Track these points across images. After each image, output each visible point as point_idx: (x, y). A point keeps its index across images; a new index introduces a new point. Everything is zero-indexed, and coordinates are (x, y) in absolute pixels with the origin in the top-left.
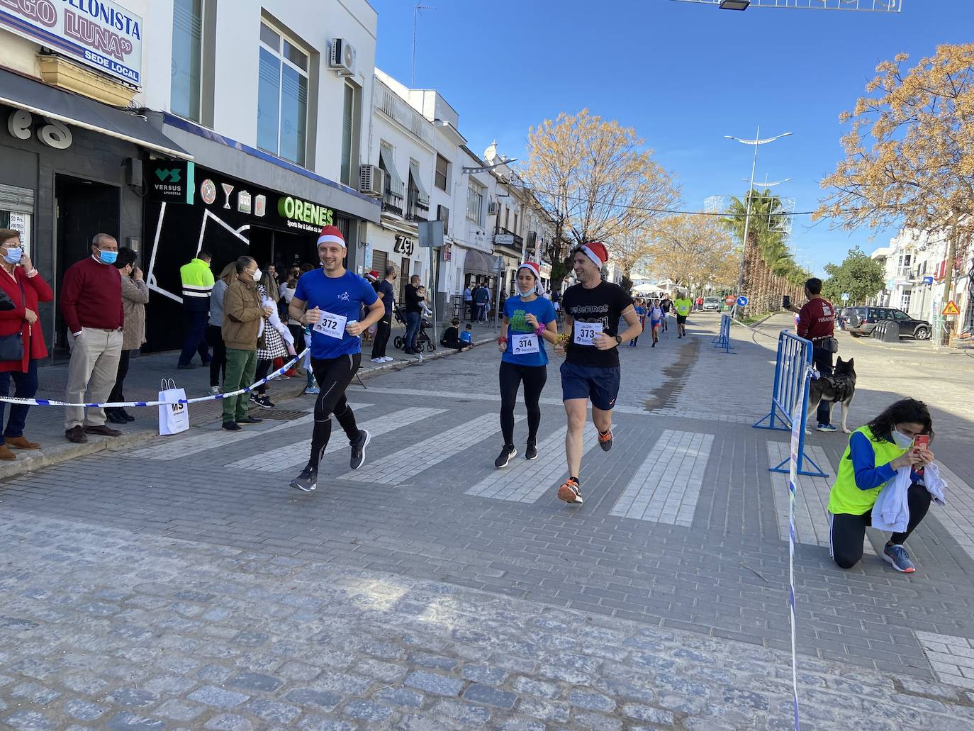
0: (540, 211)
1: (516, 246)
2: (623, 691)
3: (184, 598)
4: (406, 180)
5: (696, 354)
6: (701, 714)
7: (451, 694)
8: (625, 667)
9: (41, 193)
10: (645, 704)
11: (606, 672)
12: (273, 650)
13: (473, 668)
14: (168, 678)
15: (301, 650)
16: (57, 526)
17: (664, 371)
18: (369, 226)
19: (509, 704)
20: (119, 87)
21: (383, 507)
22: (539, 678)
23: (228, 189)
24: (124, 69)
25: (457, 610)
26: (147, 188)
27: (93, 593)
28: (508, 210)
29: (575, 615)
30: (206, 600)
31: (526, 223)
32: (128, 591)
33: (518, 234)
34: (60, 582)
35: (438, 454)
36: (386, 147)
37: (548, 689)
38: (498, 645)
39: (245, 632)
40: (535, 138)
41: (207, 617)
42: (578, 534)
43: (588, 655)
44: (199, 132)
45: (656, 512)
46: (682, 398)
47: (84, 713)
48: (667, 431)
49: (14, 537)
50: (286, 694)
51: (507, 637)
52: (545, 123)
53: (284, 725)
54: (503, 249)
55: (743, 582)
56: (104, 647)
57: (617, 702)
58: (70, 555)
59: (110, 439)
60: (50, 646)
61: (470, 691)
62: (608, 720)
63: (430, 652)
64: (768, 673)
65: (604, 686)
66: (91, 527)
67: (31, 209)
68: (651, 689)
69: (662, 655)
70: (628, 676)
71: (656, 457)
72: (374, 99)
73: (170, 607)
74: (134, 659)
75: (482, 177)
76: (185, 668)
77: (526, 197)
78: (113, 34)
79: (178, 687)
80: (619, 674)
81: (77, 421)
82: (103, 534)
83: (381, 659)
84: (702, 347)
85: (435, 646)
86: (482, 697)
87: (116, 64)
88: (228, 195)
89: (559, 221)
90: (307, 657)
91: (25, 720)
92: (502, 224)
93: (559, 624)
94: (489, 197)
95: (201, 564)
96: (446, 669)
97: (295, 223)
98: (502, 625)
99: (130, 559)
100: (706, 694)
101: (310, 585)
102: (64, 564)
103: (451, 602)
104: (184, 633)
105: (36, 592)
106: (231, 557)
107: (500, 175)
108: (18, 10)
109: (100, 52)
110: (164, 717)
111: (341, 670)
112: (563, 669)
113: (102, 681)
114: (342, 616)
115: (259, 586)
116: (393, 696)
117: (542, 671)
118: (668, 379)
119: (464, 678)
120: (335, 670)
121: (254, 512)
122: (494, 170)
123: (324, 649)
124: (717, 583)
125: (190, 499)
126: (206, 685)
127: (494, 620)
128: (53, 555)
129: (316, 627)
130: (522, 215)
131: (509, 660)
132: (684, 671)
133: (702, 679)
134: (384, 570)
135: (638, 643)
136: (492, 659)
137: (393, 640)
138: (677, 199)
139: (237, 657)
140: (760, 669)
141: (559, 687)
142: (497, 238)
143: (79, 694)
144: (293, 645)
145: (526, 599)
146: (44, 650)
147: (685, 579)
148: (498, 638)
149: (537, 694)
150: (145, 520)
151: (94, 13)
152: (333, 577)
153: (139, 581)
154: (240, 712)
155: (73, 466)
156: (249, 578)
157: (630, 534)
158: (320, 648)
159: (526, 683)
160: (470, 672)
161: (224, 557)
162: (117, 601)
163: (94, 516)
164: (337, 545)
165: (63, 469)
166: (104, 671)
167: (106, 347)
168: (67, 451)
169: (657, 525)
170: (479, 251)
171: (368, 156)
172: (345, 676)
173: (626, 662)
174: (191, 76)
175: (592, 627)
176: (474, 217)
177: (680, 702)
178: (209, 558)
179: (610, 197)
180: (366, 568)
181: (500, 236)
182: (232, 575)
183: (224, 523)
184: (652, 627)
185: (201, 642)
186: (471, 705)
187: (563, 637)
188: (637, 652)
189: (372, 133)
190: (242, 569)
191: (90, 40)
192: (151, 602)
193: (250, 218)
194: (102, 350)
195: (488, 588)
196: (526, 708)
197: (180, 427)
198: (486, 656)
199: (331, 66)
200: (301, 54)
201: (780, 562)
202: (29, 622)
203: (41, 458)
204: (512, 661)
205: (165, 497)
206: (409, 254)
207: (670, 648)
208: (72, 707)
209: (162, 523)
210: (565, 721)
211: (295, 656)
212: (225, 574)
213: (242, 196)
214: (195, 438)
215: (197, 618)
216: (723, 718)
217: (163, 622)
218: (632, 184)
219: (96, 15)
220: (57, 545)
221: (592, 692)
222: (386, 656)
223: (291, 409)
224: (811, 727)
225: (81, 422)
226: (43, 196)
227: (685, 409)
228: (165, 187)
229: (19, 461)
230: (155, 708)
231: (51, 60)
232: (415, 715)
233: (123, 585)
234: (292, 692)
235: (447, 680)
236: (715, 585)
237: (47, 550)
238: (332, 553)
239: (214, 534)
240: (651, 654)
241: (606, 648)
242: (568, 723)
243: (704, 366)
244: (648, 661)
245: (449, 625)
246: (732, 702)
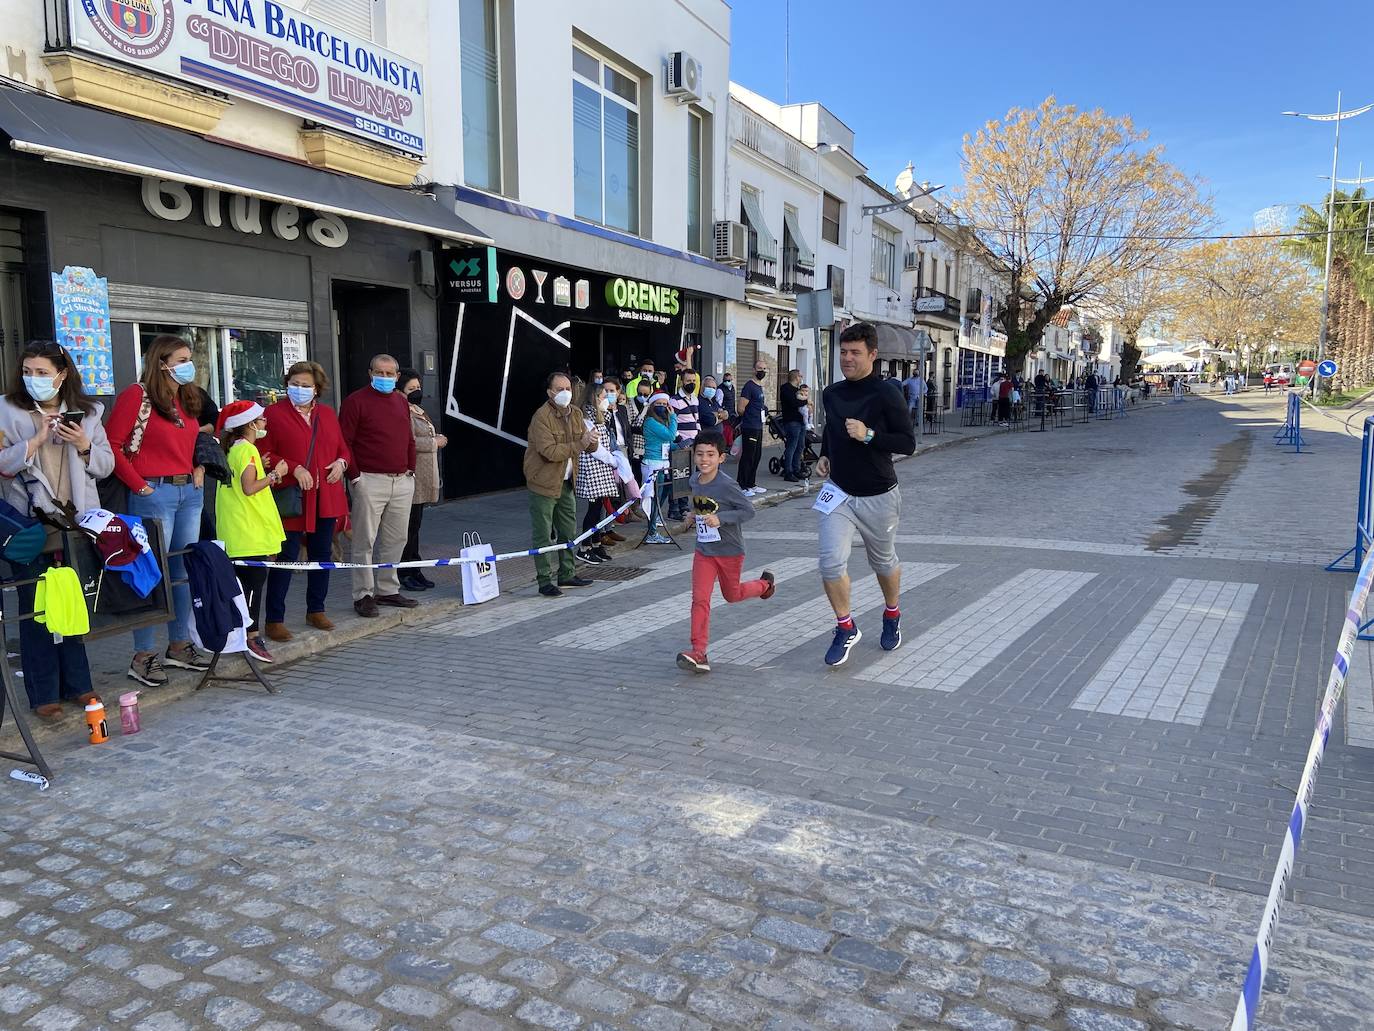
0: (987, 257)
1: (950, 312)
2: (1063, 958)
3: (484, 812)
4: (779, 236)
5: (1244, 457)
6: (1179, 995)
7: (813, 949)
8: (1070, 926)
9: (317, 306)
10: (1095, 978)
11: (1040, 931)
12: (587, 881)
13: (847, 918)
14: (459, 911)
15: (621, 882)
16: (341, 721)
17: (1184, 487)
18: (730, 306)
19: (892, 967)
20: (399, 160)
21: (738, 697)
22: (940, 935)
23: (540, 277)
24: (405, 136)
25: (831, 838)
26: (440, 287)
27: (379, 803)
28: (935, 261)
29: (1001, 851)
30: (509, 815)
31: (964, 277)
32: (418, 801)
33: (952, 294)
34: (342, 789)
35: (820, 622)
36: (749, 192)
37: (952, 951)
38: (884, 887)
39: (554, 857)
40: (973, 151)
41: (509, 836)
42: (1017, 735)
43: (1015, 907)
44: (502, 207)
45: (1145, 704)
46: (1211, 529)
47: (361, 950)
48: (1179, 580)
49: (293, 736)
50: (600, 937)
51: (896, 878)
52: (988, 126)
53: (596, 976)
54: (929, 318)
55: (1275, 807)
56: (388, 870)
57: (1053, 973)
58: (355, 756)
59: (405, 611)
60: (326, 868)
61: (840, 947)
62: (1036, 996)
63: (789, 892)
64: (1295, 941)
65: (1035, 951)
66: (380, 722)
67: (305, 327)
68: (1106, 958)
69: (1130, 911)
70: (1073, 938)
71: (1156, 620)
72: (730, 127)
73: (466, 823)
74: (422, 886)
75: (894, 217)
76: (480, 899)
77: (963, 238)
78: (387, 91)
79: (470, 923)
80: (1060, 935)
81: (366, 589)
82: (394, 731)
83: (722, 899)
84: (1255, 445)
85: (796, 885)
86: (857, 955)
87: (394, 131)
88: (540, 285)
89: (1016, 269)
90: (629, 892)
91: (295, 957)
92: (927, 283)
93: (975, 862)
94: (904, 245)
95: (506, 769)
96: (809, 915)
97: (628, 313)
98: (891, 861)
99: (423, 762)
100: (1191, 967)
101: (636, 799)
102: (348, 768)
103: (822, 828)
104: (480, 855)
105: (315, 802)
106: (541, 761)
107: (921, 211)
108: (273, 77)
109: (373, 118)
110: (452, 959)
111: (671, 909)
112: (976, 925)
113: (384, 911)
114: (674, 841)
115: (572, 799)
116: (735, 948)
117: (945, 926)
118: (1191, 499)
119: (833, 929)
120: (663, 910)
121: (573, 703)
122: (911, 205)
123: (650, 883)
124: (1231, 809)
125: (496, 686)
126: (504, 920)
127: (881, 854)
128: (336, 757)
129: (642, 854)
130: (957, 267)
131: (898, 908)
132: (1160, 934)
133: (1187, 947)
134: (734, 782)
135: (1095, 893)
136: (875, 906)
137: (740, 875)
138: (1207, 218)
139: (542, 887)
140: (1283, 935)
141: (968, 949)
142: (918, 303)
143: (357, 927)
144: (612, 875)
145: (930, 826)
146: (319, 874)
147: (1180, 804)
148: (885, 879)
149: (935, 956)
150: (443, 713)
151: (362, 66)
152: (667, 789)
153: (433, 789)
154: (543, 957)
155: (363, 646)
156: (562, 788)
157: (1100, 737)
158: (645, 881)
159: (920, 941)
160: (842, 921)
161: (532, 761)
162: (406, 814)
163: (385, 709)
164: (675, 747)
165: (351, 650)
166: (387, 900)
167: (391, 496)
168: (356, 629)
169: (1144, 723)
170: (893, 326)
171: (725, 209)
172: (674, 918)
173: (1072, 918)
174: (488, 134)
175: (1026, 869)
176: (884, 277)
177: (1148, 977)
178: (514, 762)
179: (1097, 225)
180: (710, 778)
181: (925, 300)
182: (542, 783)
183: (535, 716)
184: (1118, 871)
185: (501, 867)
186: (839, 965)
187: (981, 881)
188: (1092, 905)
189: (729, 175)
190: (554, 776)
191: (360, 104)
192: (445, 816)
193: (570, 312)
194: (387, 499)
195: (876, 810)
196: (918, 974)
197: (488, 594)
198: (865, 901)
199: (668, 92)
200: (629, 82)
201: (1340, 777)
202: (304, 838)
203: (326, 638)
204: (903, 910)
205: (467, 683)
206: (787, 339)
207: (1144, 902)
208: (348, 942)
209: (462, 716)
210: (972, 995)
211: (613, 889)
212: (533, 783)
213: (558, 284)
214: (506, 608)
215: (497, 837)
216: (1213, 1002)
217: (458, 841)
218: (1130, 202)
219: (365, 70)
220: (340, 744)
221: (1015, 957)
222: (729, 895)
223: (626, 565)
224: (1354, 1021)
225: (371, 590)
226: (319, 309)
227: (1214, 545)
228: (463, 283)
229: (301, 642)
230: (443, 947)
231: (316, 135)
232: (764, 974)
233: (414, 794)
234: (607, 936)
235: (809, 930)
236: (1228, 812)
237: (329, 750)
238: (667, 758)
239: (521, 731)
240: (1112, 909)
241: (1044, 899)
242: (978, 997)
243: (1255, 476)
244: (1107, 918)
245: (817, 858)
246: (1230, 980)
